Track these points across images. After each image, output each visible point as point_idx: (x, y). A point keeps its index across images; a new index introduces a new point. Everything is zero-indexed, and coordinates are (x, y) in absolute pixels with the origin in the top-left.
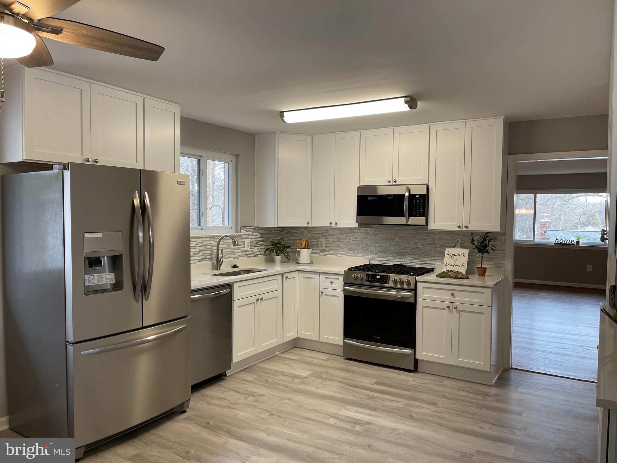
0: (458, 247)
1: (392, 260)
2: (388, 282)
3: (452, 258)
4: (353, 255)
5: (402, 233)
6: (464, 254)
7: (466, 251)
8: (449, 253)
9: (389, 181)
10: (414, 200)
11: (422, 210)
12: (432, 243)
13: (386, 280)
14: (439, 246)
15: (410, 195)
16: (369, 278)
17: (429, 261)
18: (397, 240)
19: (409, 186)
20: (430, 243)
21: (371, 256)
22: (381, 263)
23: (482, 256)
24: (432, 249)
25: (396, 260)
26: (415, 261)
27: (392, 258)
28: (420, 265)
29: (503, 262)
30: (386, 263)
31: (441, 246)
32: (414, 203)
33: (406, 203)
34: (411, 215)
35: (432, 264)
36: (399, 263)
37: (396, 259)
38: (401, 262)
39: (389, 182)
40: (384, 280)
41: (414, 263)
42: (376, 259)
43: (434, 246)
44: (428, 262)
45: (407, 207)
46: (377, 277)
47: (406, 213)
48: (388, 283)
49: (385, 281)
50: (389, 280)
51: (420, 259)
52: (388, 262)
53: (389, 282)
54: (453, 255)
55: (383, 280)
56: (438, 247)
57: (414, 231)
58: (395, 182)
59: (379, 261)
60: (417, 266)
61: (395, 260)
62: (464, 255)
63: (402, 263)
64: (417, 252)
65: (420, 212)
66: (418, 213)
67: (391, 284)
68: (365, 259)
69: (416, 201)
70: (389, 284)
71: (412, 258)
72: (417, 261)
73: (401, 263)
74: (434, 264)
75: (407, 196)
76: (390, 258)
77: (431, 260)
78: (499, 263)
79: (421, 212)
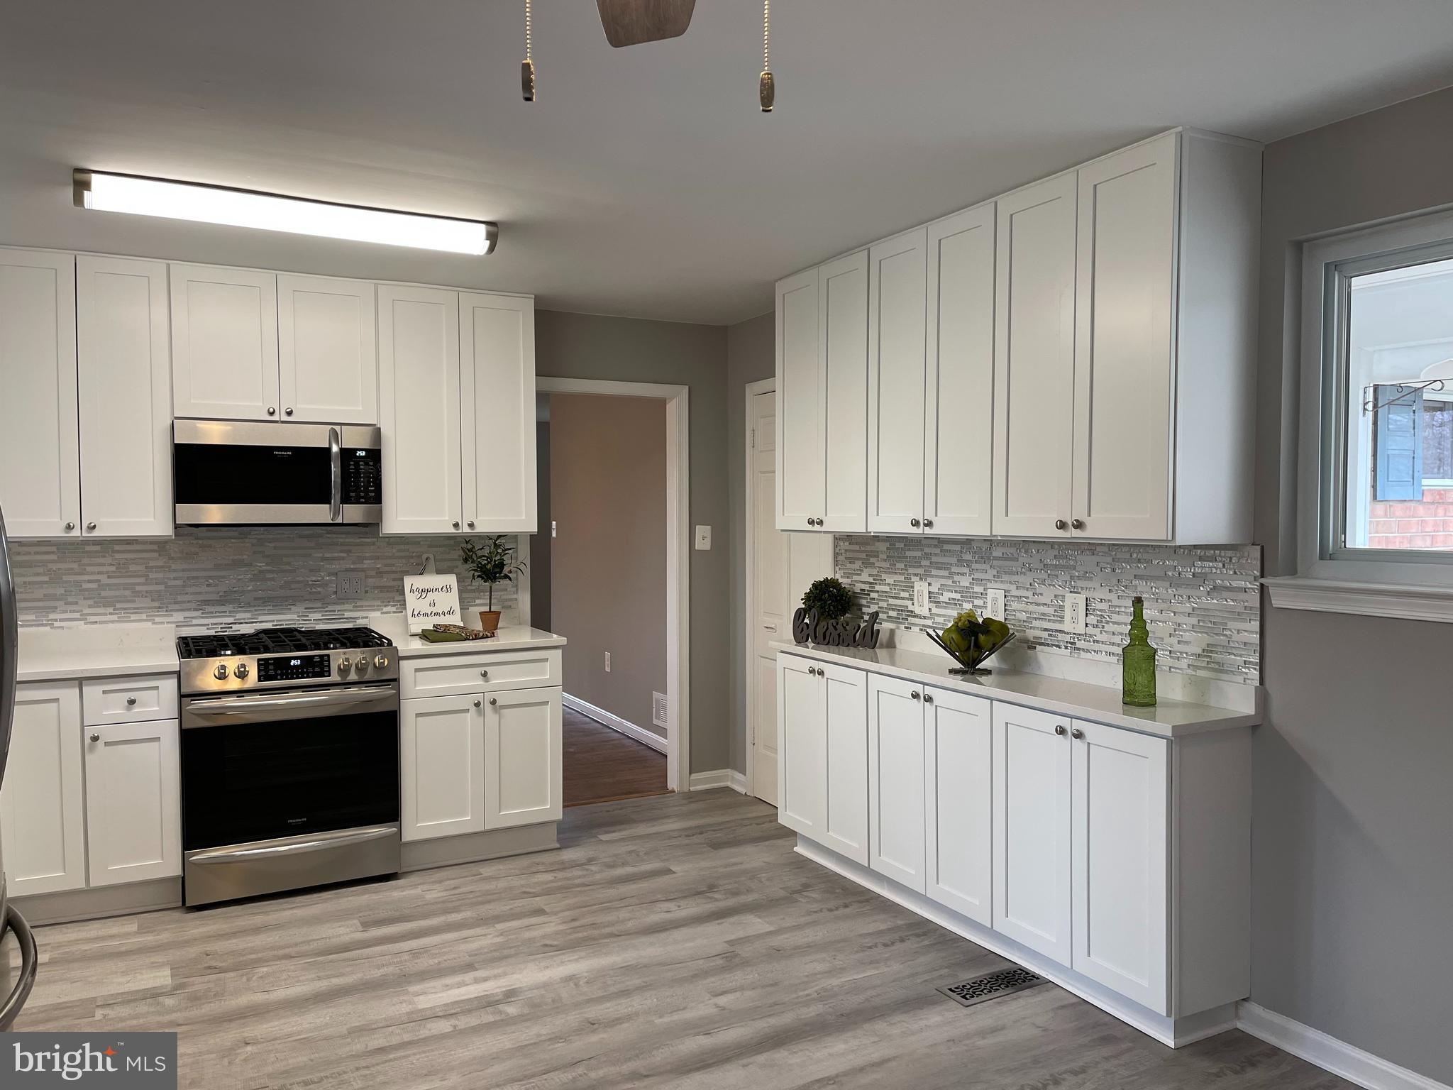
0: (430, 572)
1: (248, 619)
2: (326, 671)
3: (423, 596)
4: (115, 617)
5: (275, 548)
6: (448, 587)
7: (451, 580)
8: (414, 588)
9: (271, 410)
10: (352, 463)
11: (373, 488)
12: (358, 566)
13: (320, 668)
14: (373, 573)
15: (342, 450)
16: (267, 670)
17: (351, 611)
18: (261, 565)
19: (335, 427)
20: (352, 567)
21: (179, 616)
22: (214, 631)
23: (491, 587)
24: (359, 582)
25: (260, 618)
26: (313, 616)
27: (249, 615)
28: (326, 623)
29: (515, 596)
30: (228, 630)
31: (381, 573)
32: (352, 469)
33: (335, 469)
34: (346, 500)
35: (358, 618)
36: (269, 626)
37: (259, 615)
38: (275, 623)
39: (272, 414)
40: (314, 669)
41: (311, 620)
42: (195, 621)
43: (362, 575)
44: (347, 615)
45: (339, 480)
46: (292, 664)
47: (336, 493)
48: (326, 674)
49: (317, 669)
50: (329, 666)
51: (326, 609)
52: (235, 627)
53: (329, 671)
54: (424, 592)
55: (311, 670)
56: (372, 577)
57: (308, 541)
58: (290, 413)
59: (205, 628)
60: (318, 627)
61: (257, 619)
62: (449, 589)
63: (277, 625)
64: (319, 593)
65: (367, 491)
66: (362, 494)
67: (335, 677)
68: (155, 626)
69: (357, 465)
70: (329, 676)
71: (306, 608)
72: (318, 616)
73: (273, 625)
74: (363, 618)
75: (336, 453)
76: (239, 616)
77: (356, 608)
78: (506, 600)
79: (372, 491)
